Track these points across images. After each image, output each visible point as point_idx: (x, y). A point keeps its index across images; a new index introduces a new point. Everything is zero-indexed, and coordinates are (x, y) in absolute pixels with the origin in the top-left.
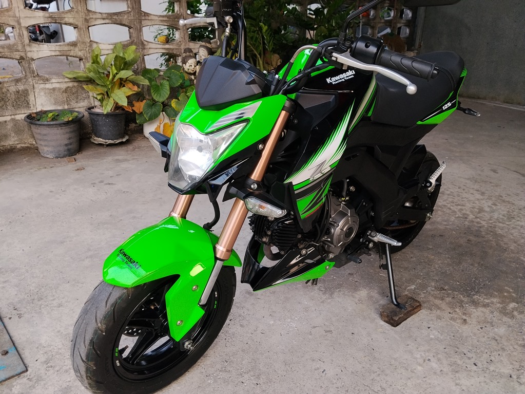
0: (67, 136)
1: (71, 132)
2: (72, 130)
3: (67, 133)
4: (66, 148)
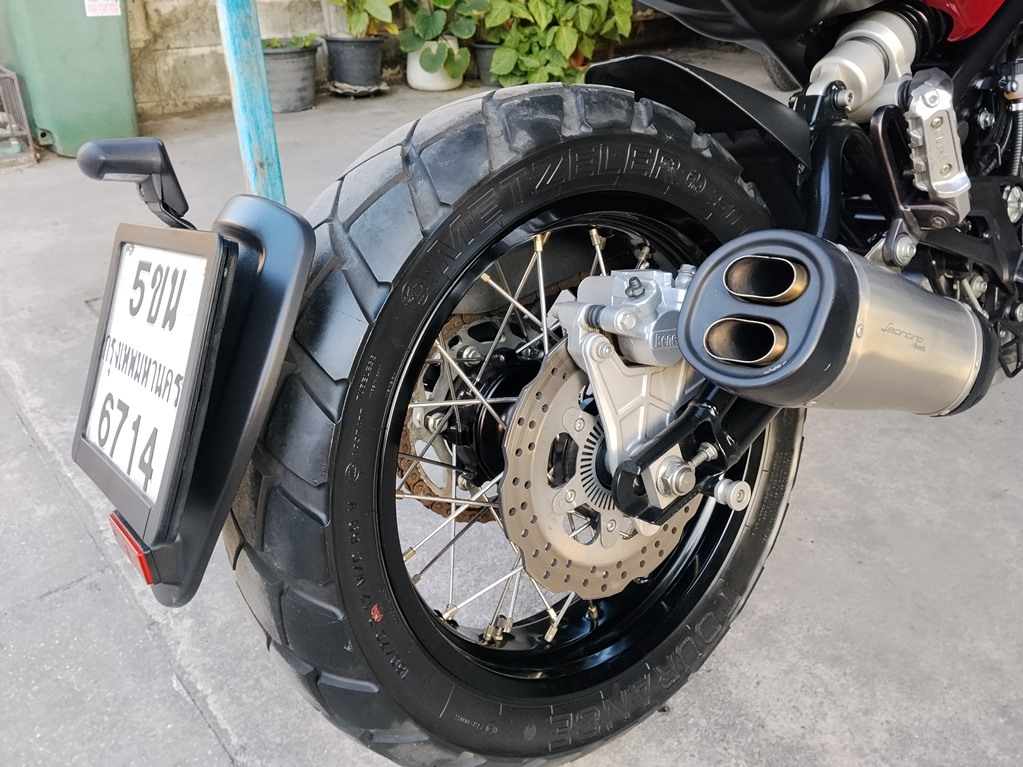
0: (301, 74)
1: (306, 69)
2: (307, 65)
3: (300, 69)
4: (298, 95)
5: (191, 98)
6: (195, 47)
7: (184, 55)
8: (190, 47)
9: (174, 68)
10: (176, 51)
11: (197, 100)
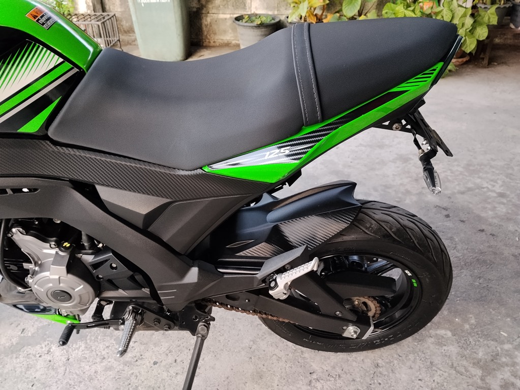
2: (263, 33)
3: (258, 35)
5: (218, 40)
6: (222, 14)
7: (216, 17)
8: (219, 14)
9: (210, 23)
10: (212, 15)
11: (221, 41)
